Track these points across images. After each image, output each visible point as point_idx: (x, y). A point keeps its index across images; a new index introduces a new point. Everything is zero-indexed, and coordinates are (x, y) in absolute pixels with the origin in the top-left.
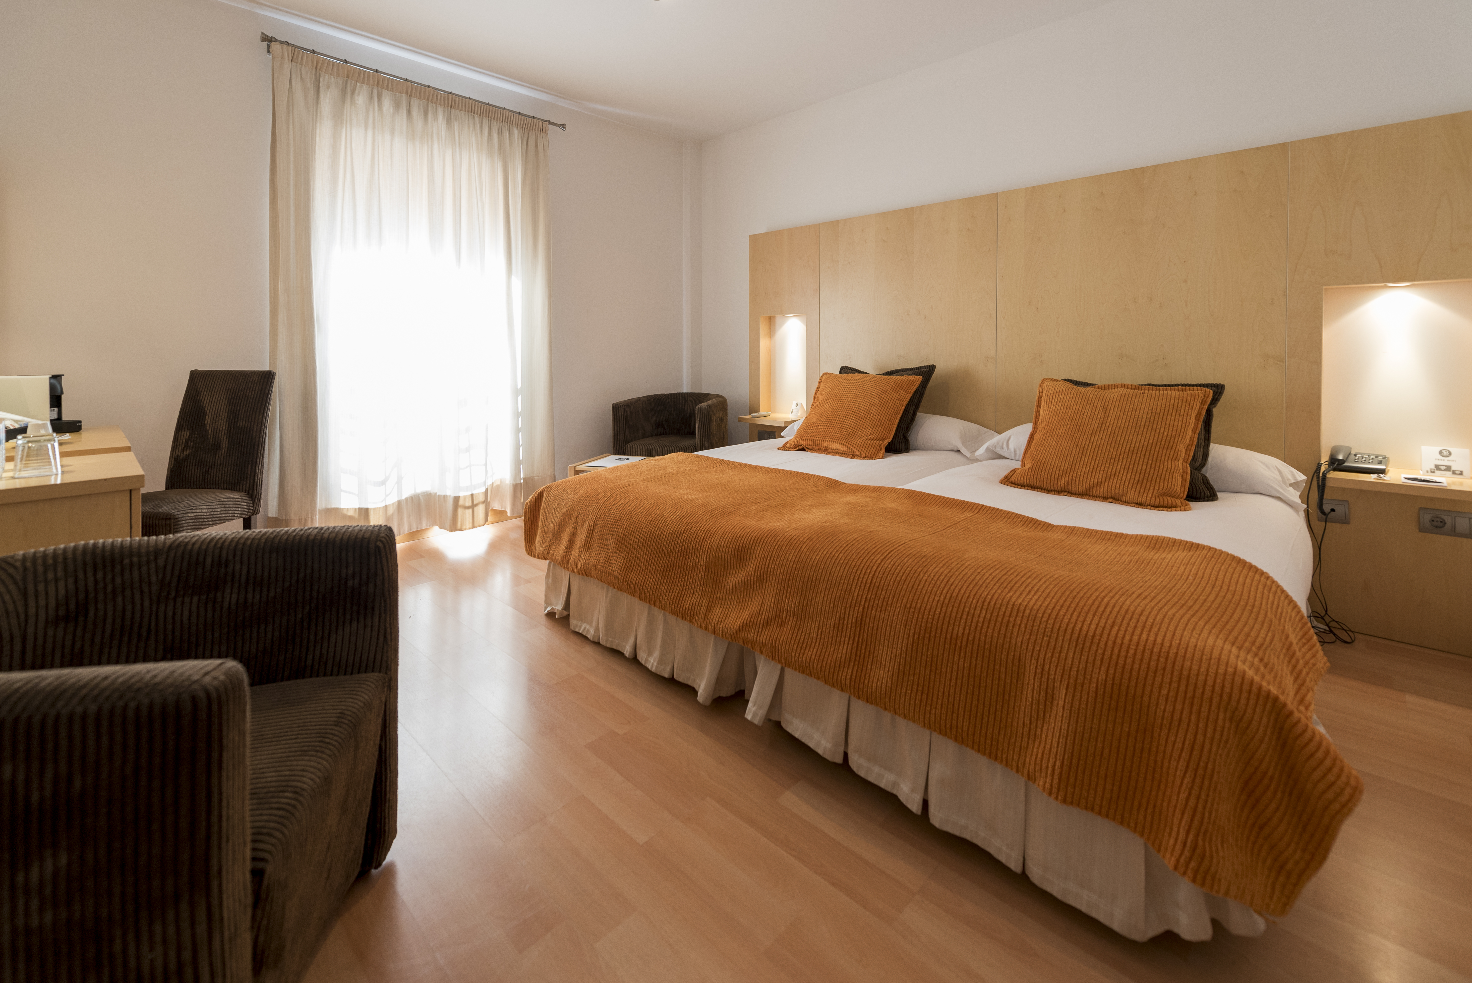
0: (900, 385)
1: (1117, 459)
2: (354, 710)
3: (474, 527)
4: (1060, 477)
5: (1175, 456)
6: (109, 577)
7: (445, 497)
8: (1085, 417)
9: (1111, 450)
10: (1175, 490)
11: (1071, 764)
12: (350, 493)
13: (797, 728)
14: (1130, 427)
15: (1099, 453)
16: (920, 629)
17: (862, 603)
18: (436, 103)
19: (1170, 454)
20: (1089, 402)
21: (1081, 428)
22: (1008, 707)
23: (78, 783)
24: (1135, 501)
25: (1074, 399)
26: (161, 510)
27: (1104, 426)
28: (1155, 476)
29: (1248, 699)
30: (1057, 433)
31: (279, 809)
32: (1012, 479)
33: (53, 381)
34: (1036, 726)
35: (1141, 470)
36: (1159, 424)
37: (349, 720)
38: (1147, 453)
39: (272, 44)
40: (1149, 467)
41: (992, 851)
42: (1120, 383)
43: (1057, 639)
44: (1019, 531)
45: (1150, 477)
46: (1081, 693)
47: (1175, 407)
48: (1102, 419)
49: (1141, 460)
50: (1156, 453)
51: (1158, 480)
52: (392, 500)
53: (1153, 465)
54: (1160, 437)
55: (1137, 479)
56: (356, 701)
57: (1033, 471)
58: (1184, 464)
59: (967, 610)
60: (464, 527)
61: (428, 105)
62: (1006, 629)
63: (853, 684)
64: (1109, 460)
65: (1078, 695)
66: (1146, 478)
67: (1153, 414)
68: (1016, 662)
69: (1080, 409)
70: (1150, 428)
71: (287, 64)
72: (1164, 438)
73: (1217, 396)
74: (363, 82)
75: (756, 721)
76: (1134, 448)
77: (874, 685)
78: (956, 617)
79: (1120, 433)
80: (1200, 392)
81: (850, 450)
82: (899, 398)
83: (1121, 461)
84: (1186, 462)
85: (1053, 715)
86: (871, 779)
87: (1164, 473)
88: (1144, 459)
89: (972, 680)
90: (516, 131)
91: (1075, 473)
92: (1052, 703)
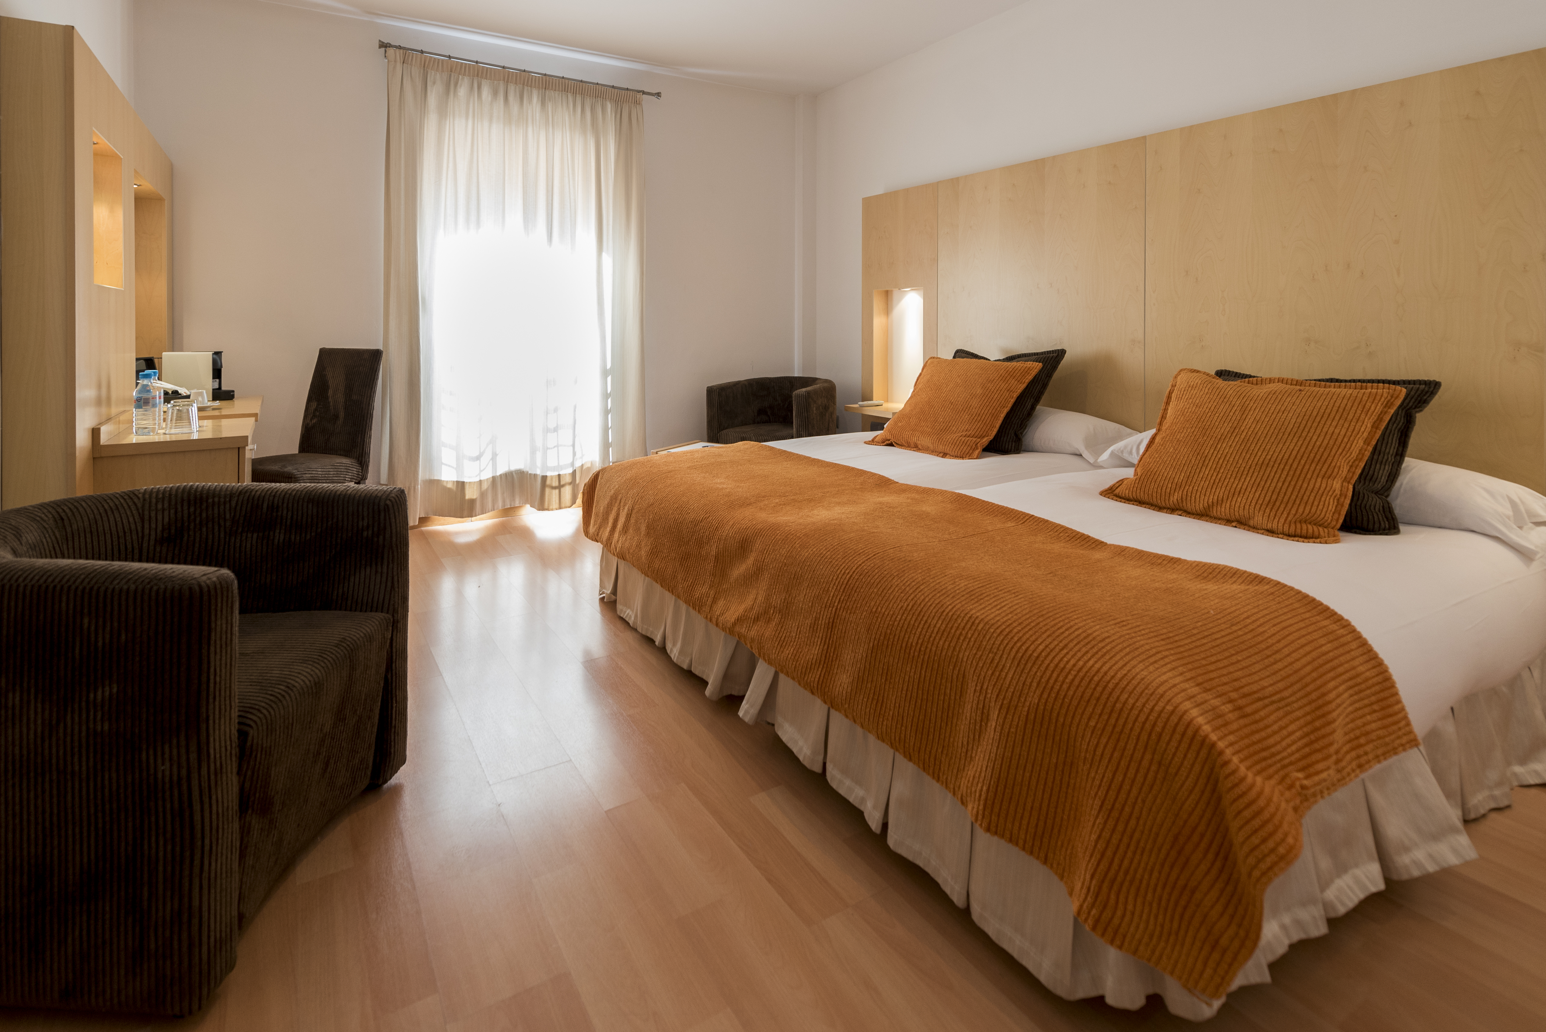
0: (1011, 374)
1: (1245, 473)
2: (355, 638)
3: (560, 508)
4: (1172, 491)
5: (1329, 472)
6: (198, 512)
7: (535, 475)
8: (1215, 418)
9: (1240, 461)
10: (1322, 516)
11: (996, 790)
12: (449, 466)
13: (787, 733)
14: (1270, 433)
15: (1224, 465)
16: (880, 635)
17: (836, 604)
18: (531, 87)
19: (1321, 470)
20: (1225, 400)
21: (1208, 432)
22: (952, 726)
23: (123, 637)
24: (1264, 527)
25: (1208, 396)
26: (286, 470)
27: (1237, 431)
28: (1293, 497)
29: (1180, 742)
30: (1178, 437)
31: (271, 695)
32: (1117, 491)
33: (214, 356)
34: (973, 747)
35: (1275, 487)
36: (1312, 431)
37: (348, 645)
38: (1287, 468)
39: (388, 49)
40: (1286, 484)
41: (940, 881)
42: (1277, 376)
43: (1001, 656)
44: (1058, 547)
45: (1286, 498)
46: (1013, 716)
47: (1341, 410)
48: (1236, 422)
49: (1277, 476)
50: (1300, 467)
51: (1298, 502)
52: (487, 475)
53: (1293, 483)
54: (1310, 448)
55: (1267, 499)
56: (359, 632)
57: (1141, 482)
58: (1345, 484)
59: (925, 619)
60: (551, 507)
61: (523, 88)
62: (957, 642)
63: (820, 687)
64: (1234, 474)
65: (1010, 717)
66: (1280, 498)
67: (1306, 417)
68: (961, 677)
69: (1212, 408)
70: (1297, 435)
71: (399, 66)
72: (1316, 449)
73: (1425, 397)
74: (464, 75)
75: (747, 719)
76: (1270, 459)
77: (837, 689)
78: (914, 625)
79: (1256, 441)
80: (1384, 391)
81: (941, 448)
82: (1008, 388)
83: (1250, 475)
84: (1349, 482)
85: (986, 737)
86: (842, 792)
87: (1308, 493)
88: (1281, 474)
89: (920, 692)
90: (609, 105)
91: (1191, 488)
92: (986, 724)
